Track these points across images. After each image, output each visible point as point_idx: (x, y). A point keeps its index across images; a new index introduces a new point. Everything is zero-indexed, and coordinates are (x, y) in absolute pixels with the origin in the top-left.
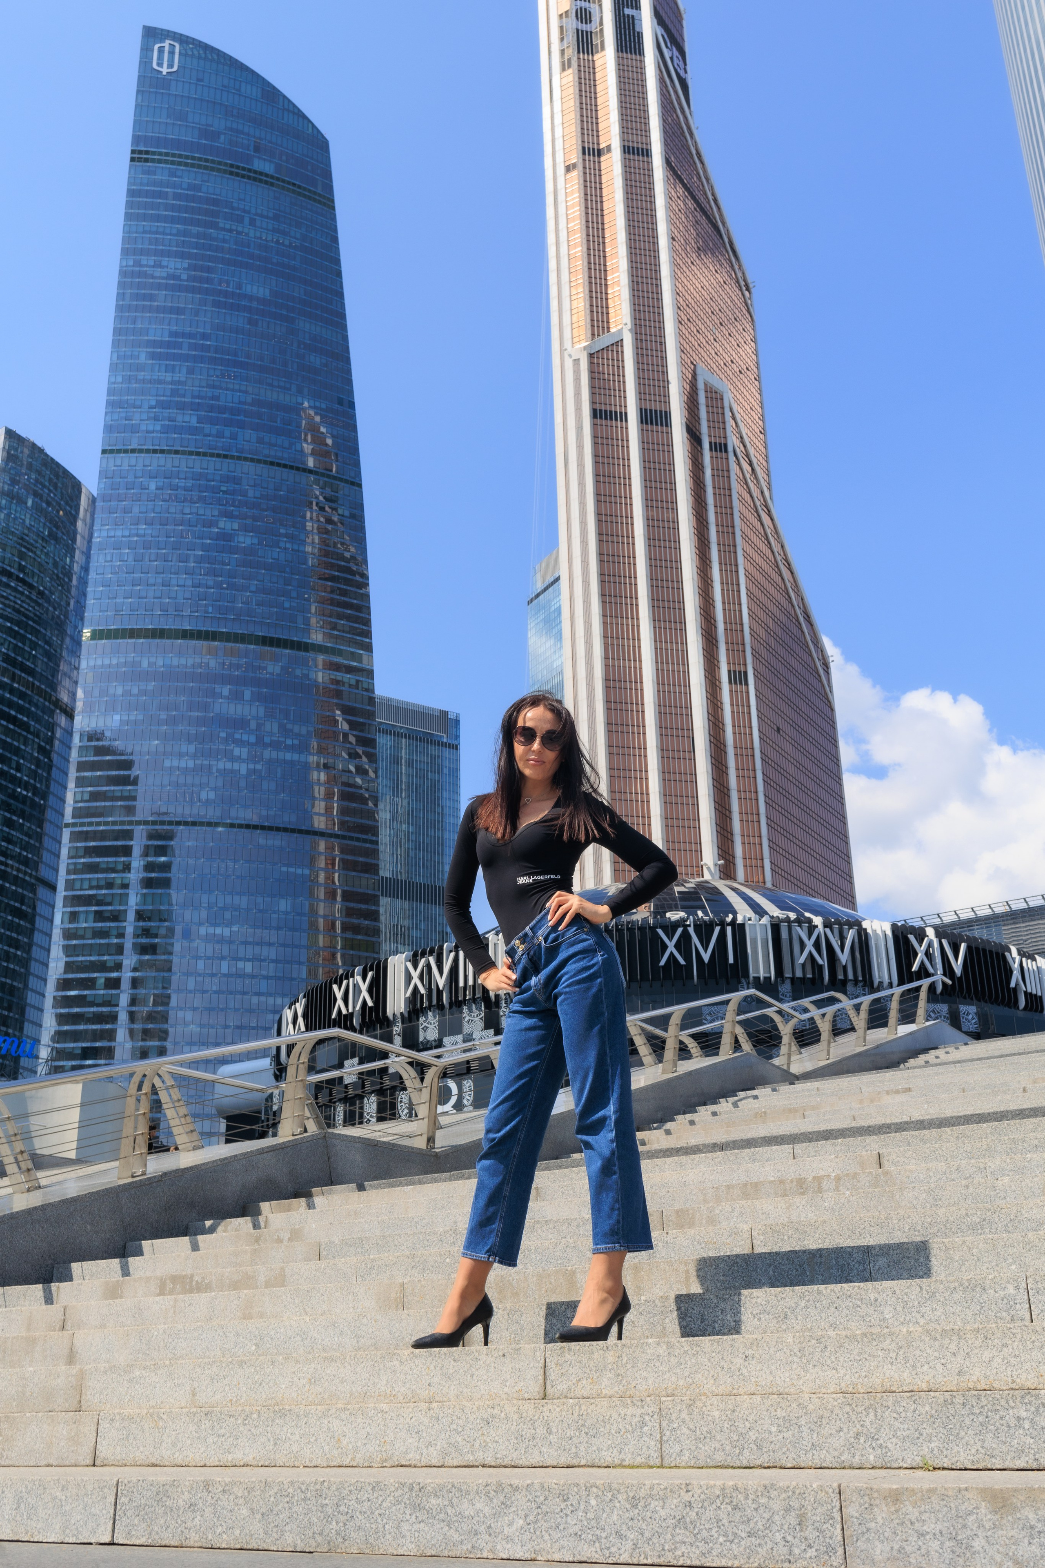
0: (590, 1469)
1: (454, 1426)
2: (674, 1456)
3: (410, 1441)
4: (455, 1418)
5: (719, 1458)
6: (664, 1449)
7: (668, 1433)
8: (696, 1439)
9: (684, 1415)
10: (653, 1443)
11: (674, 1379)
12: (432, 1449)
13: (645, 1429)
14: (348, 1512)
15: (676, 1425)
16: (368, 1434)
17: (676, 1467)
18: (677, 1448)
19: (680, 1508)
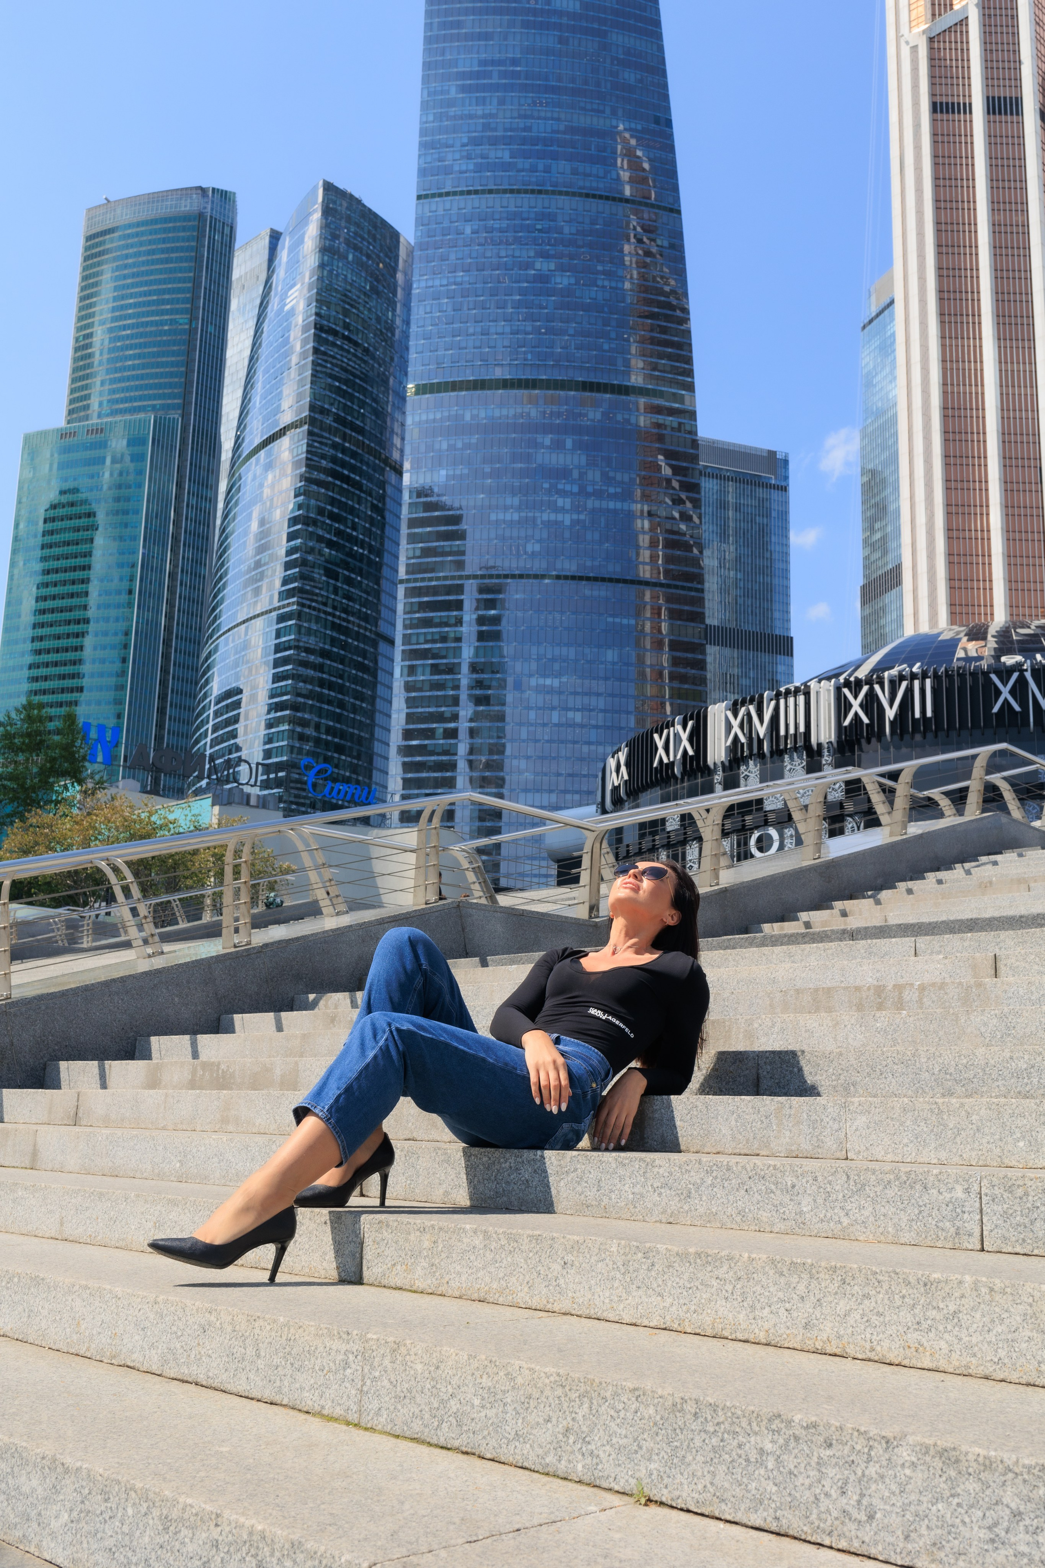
0: (292, 1412)
1: (174, 1329)
2: (371, 1415)
3: (136, 1338)
6: (363, 1402)
7: (368, 1382)
8: (395, 1397)
9: (386, 1362)
10: (353, 1392)
11: (487, 1279)
12: (154, 1352)
13: (349, 1371)
15: (377, 1374)
16: (103, 1321)
17: (373, 1429)
18: (375, 1405)
19: (207, 1547)
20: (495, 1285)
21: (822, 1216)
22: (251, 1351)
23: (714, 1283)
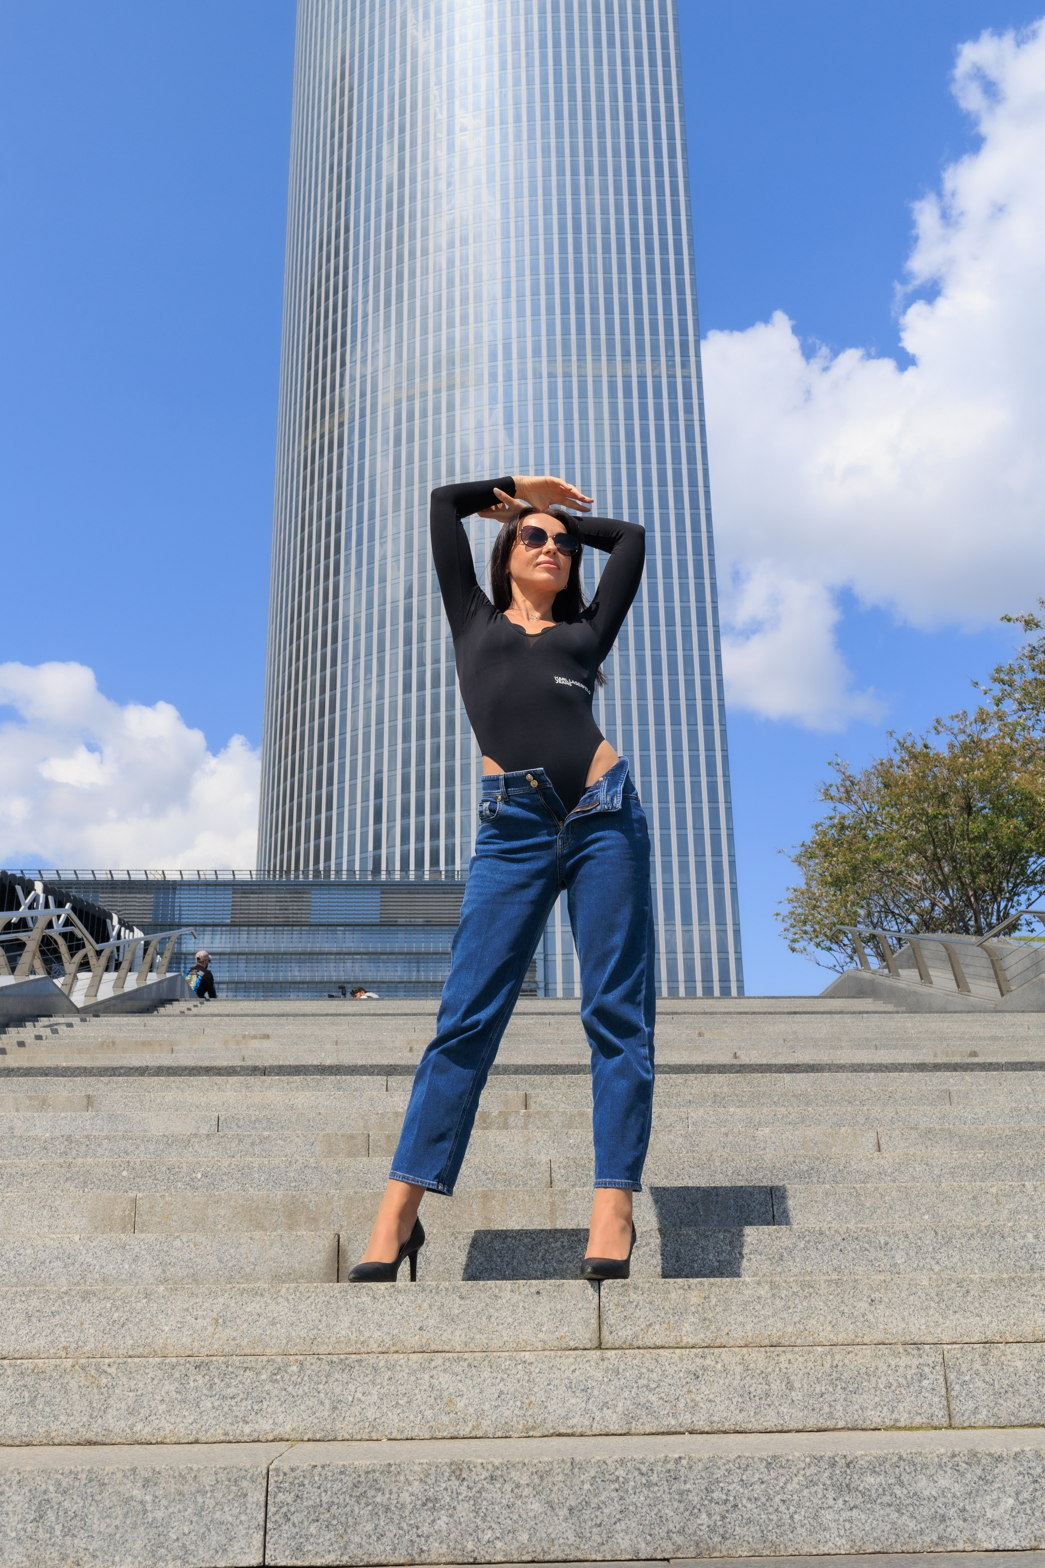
0: (850, 1433)
1: (641, 1382)
2: (967, 1415)
3: (573, 1401)
4: (644, 1370)
5: (1026, 1415)
6: (952, 1407)
7: (957, 1387)
8: (994, 1394)
10: (936, 1399)
12: (610, 1411)
13: (925, 1383)
14: (727, 1500)
15: (967, 1378)
16: (501, 1392)
17: (971, 1427)
18: (971, 1405)
20: (790, 1329)
21: (915, 1266)
22: (777, 1386)
23: (1030, 1299)
